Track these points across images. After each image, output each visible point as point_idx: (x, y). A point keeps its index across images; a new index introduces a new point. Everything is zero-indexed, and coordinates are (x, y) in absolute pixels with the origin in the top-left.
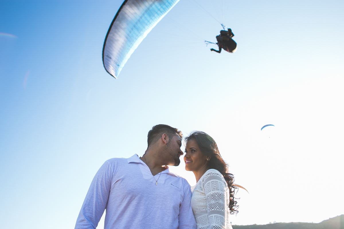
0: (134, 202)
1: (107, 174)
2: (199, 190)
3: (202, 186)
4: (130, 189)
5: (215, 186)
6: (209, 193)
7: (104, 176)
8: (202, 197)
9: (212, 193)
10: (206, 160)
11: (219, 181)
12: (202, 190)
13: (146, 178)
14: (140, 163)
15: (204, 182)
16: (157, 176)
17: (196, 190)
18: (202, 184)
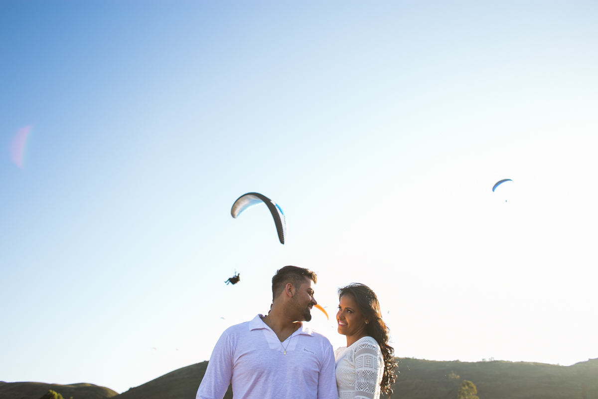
0: (262, 380)
1: (225, 348)
2: (349, 361)
3: (353, 357)
4: (255, 365)
5: (369, 361)
6: (361, 369)
7: (223, 352)
8: (352, 369)
9: (363, 369)
10: (364, 323)
11: (374, 356)
12: (352, 361)
13: (272, 347)
14: (264, 328)
15: (356, 353)
16: (286, 342)
17: (344, 358)
18: (354, 354)
